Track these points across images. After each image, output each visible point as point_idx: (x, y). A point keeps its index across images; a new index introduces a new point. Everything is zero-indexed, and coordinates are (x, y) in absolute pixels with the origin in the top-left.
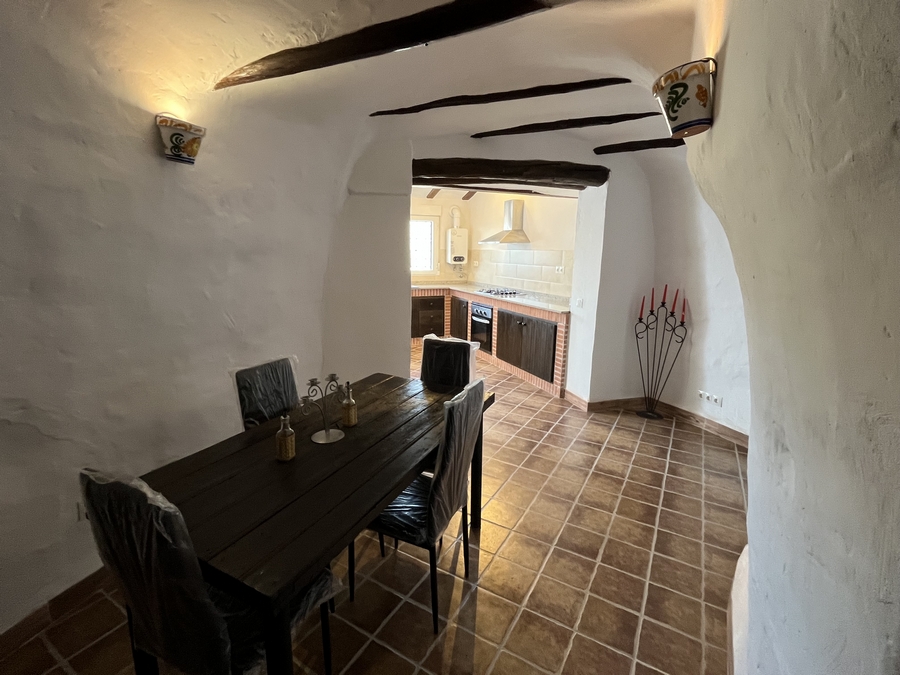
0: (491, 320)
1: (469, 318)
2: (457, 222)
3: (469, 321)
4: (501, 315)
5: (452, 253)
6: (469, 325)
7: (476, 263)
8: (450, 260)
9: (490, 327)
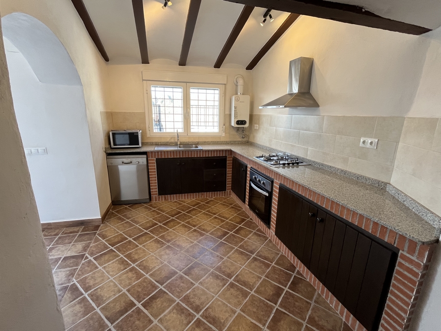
0: (271, 194)
1: (248, 185)
2: (240, 89)
3: (248, 188)
4: (283, 191)
5: (235, 117)
6: (248, 190)
7: (256, 126)
8: (233, 124)
9: (269, 200)
